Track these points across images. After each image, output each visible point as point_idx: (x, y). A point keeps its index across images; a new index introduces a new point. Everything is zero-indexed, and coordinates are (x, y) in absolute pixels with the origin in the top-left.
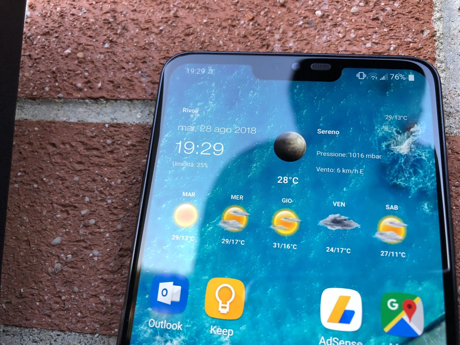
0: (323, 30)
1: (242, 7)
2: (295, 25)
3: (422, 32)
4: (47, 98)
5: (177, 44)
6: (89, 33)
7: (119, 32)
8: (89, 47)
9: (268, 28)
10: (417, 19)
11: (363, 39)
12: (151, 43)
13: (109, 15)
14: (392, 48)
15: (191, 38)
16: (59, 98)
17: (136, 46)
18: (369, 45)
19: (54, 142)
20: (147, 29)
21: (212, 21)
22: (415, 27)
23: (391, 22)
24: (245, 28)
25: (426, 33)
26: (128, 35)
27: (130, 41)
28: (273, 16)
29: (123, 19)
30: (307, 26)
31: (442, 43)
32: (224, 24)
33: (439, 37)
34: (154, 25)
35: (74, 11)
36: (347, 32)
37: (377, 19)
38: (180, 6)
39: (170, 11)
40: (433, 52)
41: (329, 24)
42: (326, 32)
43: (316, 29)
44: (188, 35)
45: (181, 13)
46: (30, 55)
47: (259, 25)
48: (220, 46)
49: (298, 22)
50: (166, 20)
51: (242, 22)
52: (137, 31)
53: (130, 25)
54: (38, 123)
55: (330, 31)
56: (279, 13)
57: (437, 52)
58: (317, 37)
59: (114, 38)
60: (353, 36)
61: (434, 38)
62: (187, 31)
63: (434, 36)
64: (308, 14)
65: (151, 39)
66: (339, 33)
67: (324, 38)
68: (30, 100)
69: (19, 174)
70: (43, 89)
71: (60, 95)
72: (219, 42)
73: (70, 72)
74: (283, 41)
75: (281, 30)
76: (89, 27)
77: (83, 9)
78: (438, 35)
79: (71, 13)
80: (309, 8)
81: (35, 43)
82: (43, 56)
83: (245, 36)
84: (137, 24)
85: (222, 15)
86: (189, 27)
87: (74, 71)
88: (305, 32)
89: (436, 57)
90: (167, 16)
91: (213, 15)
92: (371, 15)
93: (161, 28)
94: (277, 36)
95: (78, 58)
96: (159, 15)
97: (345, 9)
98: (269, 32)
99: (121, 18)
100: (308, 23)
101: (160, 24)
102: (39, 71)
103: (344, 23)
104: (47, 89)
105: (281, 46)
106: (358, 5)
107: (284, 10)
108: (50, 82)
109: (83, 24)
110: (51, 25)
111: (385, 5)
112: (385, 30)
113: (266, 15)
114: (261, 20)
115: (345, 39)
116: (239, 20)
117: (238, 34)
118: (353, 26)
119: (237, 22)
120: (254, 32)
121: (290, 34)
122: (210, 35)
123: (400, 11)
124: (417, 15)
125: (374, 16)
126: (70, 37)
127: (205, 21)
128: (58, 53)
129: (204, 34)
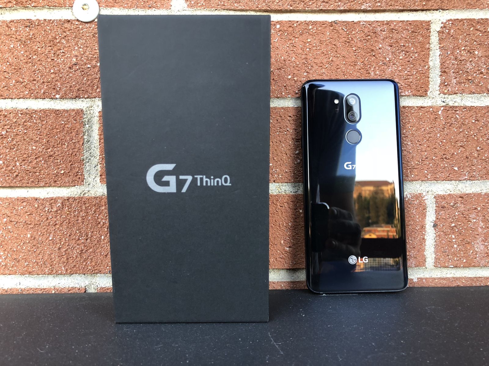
0: (389, 66)
1: (358, 57)
2: (379, 64)
3: (425, 66)
4: (284, 97)
5: (334, 73)
6: (297, 68)
7: (310, 68)
8: (298, 75)
9: (369, 66)
10: (424, 61)
11: (404, 70)
12: (323, 73)
13: (304, 60)
14: (414, 74)
15: (339, 70)
16: (289, 97)
17: (318, 74)
18: (406, 72)
19: (290, 115)
20: (321, 66)
21: (347, 63)
22: (423, 64)
23: (414, 62)
24: (360, 66)
25: (427, 67)
26: (314, 69)
27: (315, 72)
28: (370, 61)
29: (311, 62)
30: (383, 64)
31: (432, 71)
32: (352, 64)
33: (431, 68)
34: (324, 65)
35: (289, 59)
36: (398, 67)
37: (409, 61)
38: (333, 56)
39: (329, 58)
40: (429, 74)
41: (392, 64)
42: (390, 67)
43: (386, 66)
44: (338, 69)
45: (334, 59)
46: (273, 79)
47: (365, 64)
48: (351, 73)
49: (380, 63)
50: (328, 63)
51: (359, 63)
52: (317, 67)
53: (314, 65)
54: (282, 108)
55: (392, 66)
56: (373, 59)
57: (430, 74)
58: (387, 69)
59: (308, 70)
60: (400, 68)
61: (429, 69)
62: (338, 67)
63: (429, 68)
64: (384, 59)
65: (323, 71)
66: (395, 67)
67: (390, 70)
68: (276, 99)
69: (278, 129)
70: (282, 93)
71: (289, 96)
72: (350, 72)
73: (292, 86)
74: (375, 71)
75: (374, 67)
76: (297, 66)
77: (293, 58)
78: (431, 67)
79: (288, 59)
80: (384, 57)
81: (275, 73)
82: (279, 79)
83: (360, 69)
84: (317, 64)
85: (350, 60)
86: (338, 65)
87: (293, 86)
88: (382, 67)
89: (430, 76)
90: (328, 60)
91: (347, 60)
92: (407, 59)
93: (327, 66)
94: (372, 69)
95: (294, 80)
96: (325, 60)
97: (397, 57)
98: (369, 67)
99: (310, 62)
100: (384, 64)
101: (326, 64)
102: (278, 86)
103: (397, 63)
104: (283, 94)
105: (374, 73)
106: (402, 56)
107: (374, 58)
108: (284, 90)
109: (294, 64)
110: (280, 65)
111: (412, 55)
112: (412, 66)
113: (368, 60)
114: (366, 62)
115: (397, 70)
116: (357, 62)
117: (357, 69)
118: (400, 64)
119: (357, 63)
120: (363, 68)
121: (377, 68)
122: (346, 69)
123: (417, 58)
124: (424, 59)
125: (408, 60)
126: (289, 71)
127: (344, 63)
128: (285, 78)
129: (344, 69)
